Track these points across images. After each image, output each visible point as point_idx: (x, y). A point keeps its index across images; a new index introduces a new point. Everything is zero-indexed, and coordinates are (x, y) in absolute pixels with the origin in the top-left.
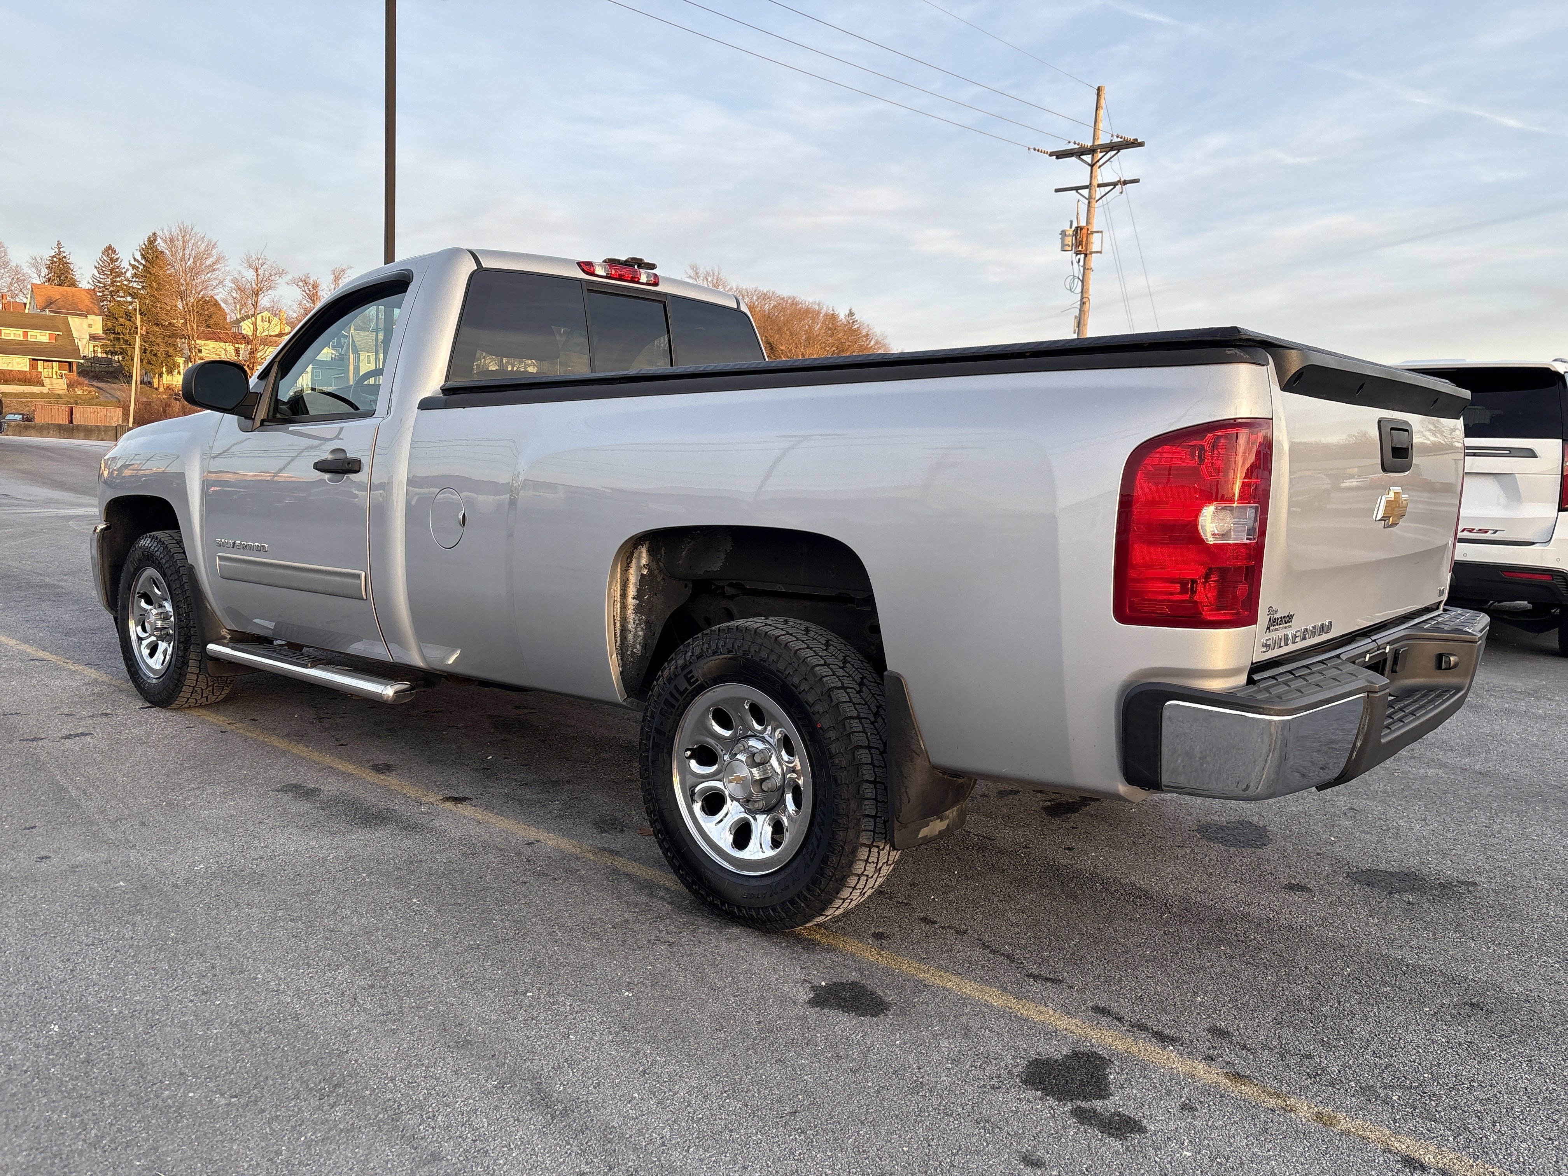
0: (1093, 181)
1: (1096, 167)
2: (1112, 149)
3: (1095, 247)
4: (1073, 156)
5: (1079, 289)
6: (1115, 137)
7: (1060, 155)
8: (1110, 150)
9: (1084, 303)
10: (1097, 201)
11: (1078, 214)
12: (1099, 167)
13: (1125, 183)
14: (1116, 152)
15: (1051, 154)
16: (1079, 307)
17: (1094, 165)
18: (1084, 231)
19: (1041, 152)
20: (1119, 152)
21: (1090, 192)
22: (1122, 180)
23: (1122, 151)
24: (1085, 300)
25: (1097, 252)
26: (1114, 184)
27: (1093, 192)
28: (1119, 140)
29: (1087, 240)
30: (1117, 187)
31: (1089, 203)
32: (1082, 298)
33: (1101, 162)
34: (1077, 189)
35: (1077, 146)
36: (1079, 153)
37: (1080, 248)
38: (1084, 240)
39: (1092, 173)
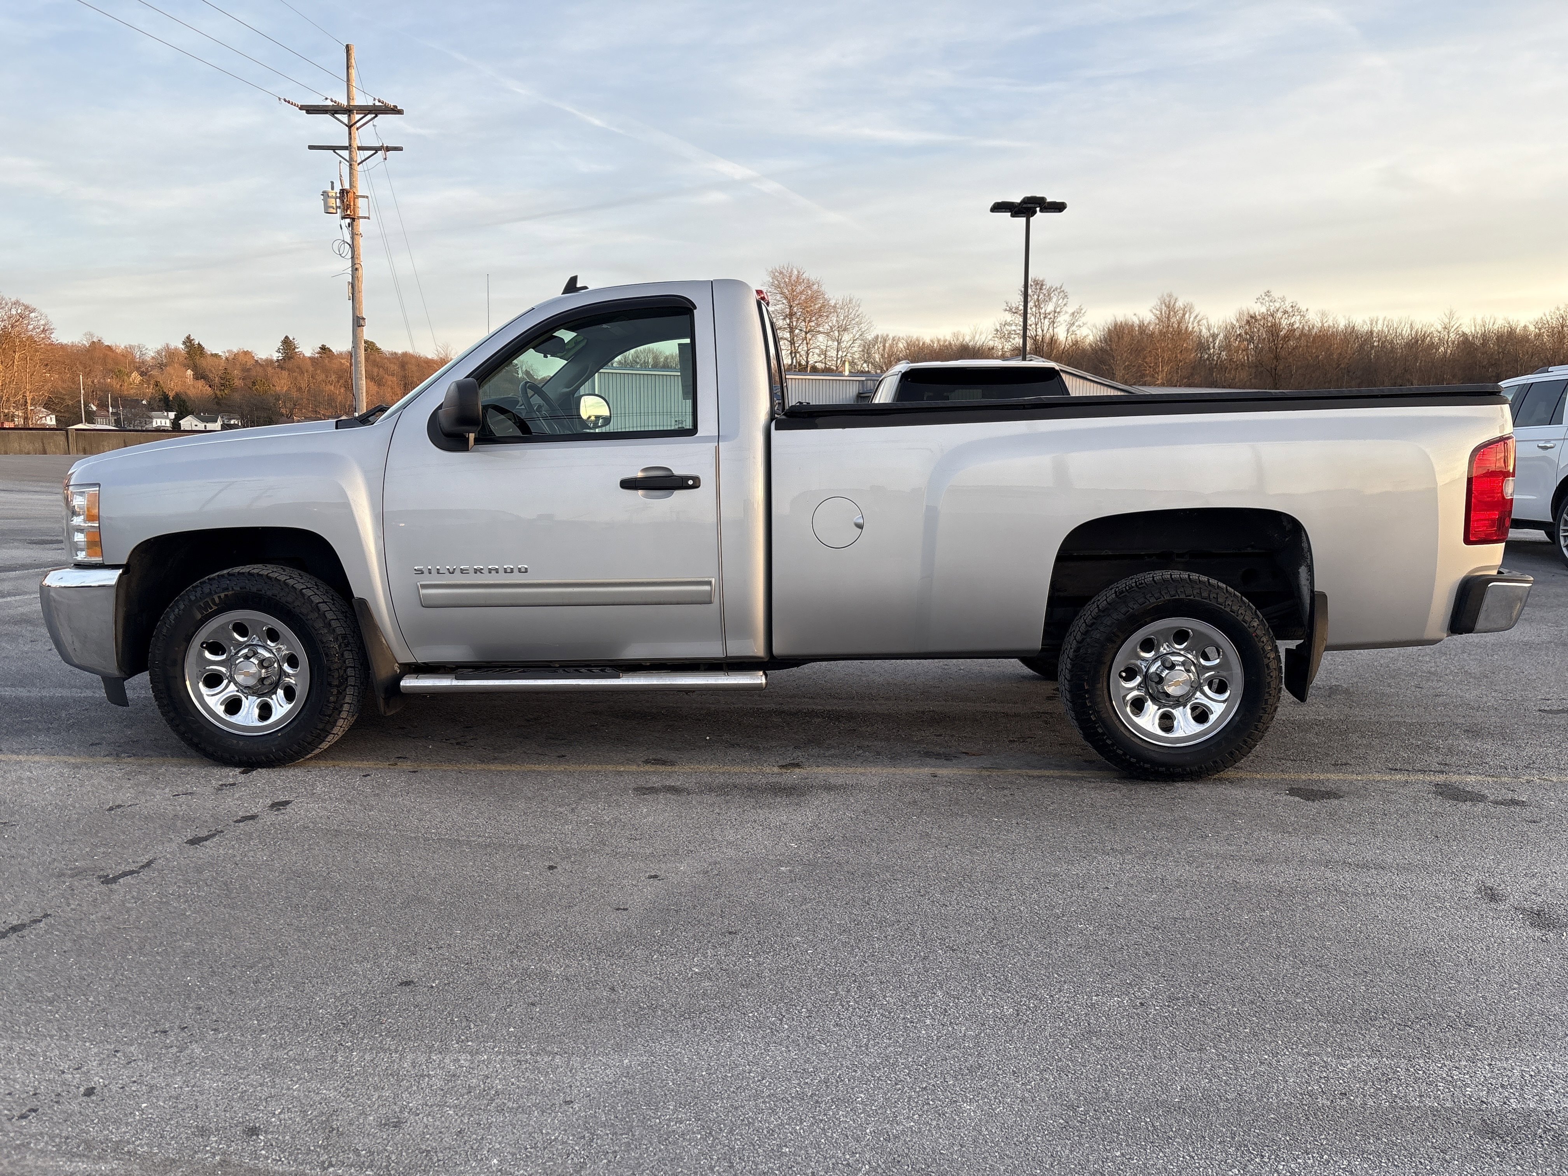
0: (352, 142)
1: (354, 129)
2: (370, 112)
3: (361, 213)
4: (327, 113)
5: (349, 255)
6: (377, 101)
7: (311, 110)
8: (368, 114)
9: (357, 269)
10: (359, 164)
11: (341, 176)
12: (357, 129)
13: (388, 149)
14: (374, 115)
15: (302, 108)
16: (351, 273)
17: (352, 126)
18: (351, 195)
19: (292, 104)
20: (376, 116)
21: (350, 154)
22: (385, 145)
23: (380, 116)
24: (357, 266)
25: (365, 218)
26: (376, 150)
27: (354, 154)
28: (380, 104)
29: (354, 205)
30: (379, 152)
31: (351, 165)
32: (353, 264)
33: (358, 125)
34: (334, 149)
35: (331, 104)
36: (334, 111)
37: (349, 212)
38: (352, 204)
39: (350, 134)
